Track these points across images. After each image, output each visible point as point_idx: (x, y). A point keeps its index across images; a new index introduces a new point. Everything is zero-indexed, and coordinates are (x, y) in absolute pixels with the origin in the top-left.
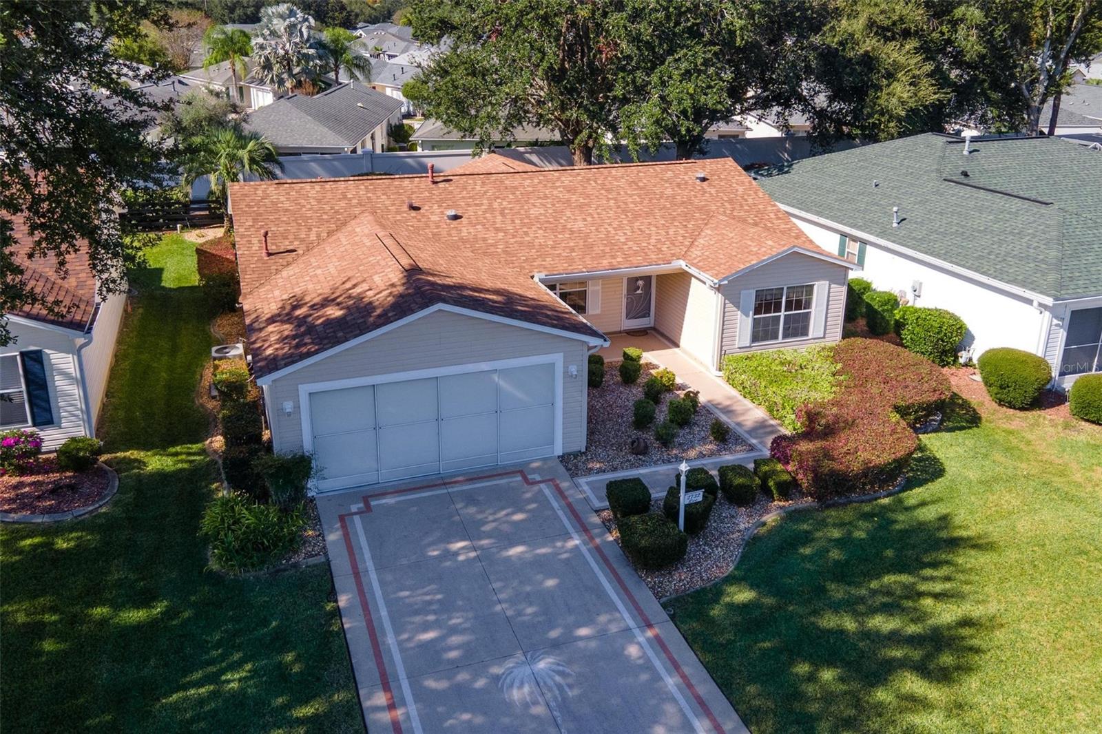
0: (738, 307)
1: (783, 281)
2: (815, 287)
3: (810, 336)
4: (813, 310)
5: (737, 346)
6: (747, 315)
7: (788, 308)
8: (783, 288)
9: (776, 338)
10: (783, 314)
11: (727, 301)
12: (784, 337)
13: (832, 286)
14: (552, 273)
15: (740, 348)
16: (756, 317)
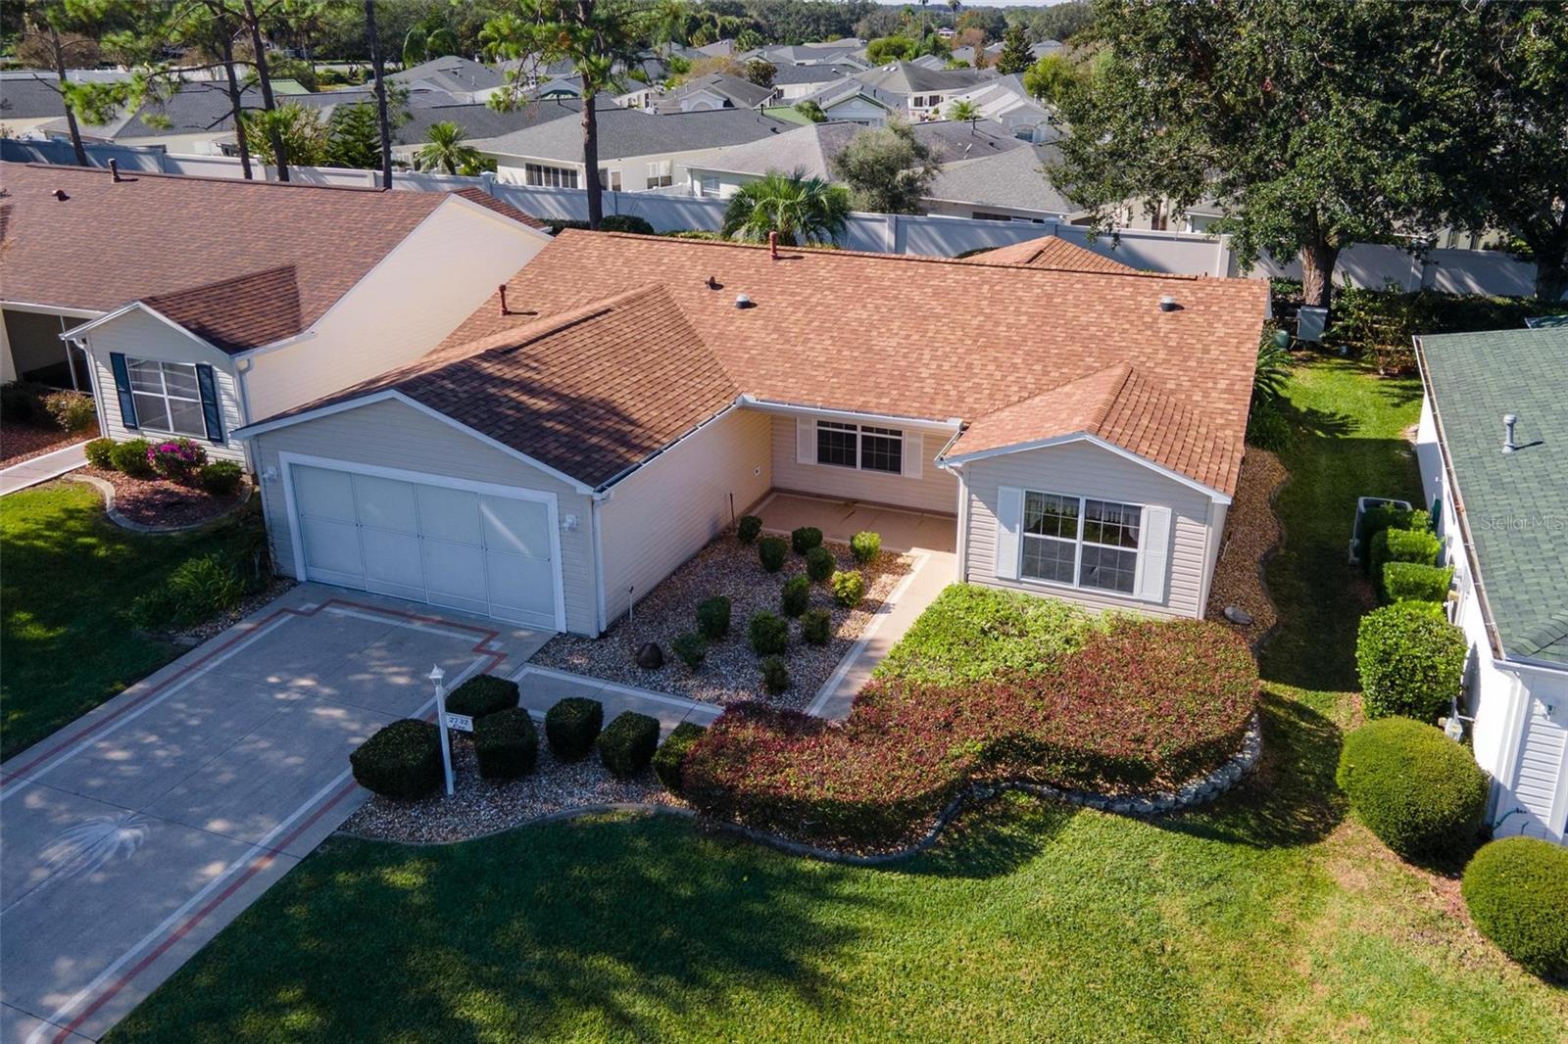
0: (994, 511)
1: (1083, 487)
2: (1143, 511)
3: (1136, 595)
4: (1140, 551)
5: (993, 574)
6: (1012, 529)
7: (1091, 533)
8: (1078, 500)
9: (1070, 580)
10: (1079, 542)
11: (974, 497)
12: (1082, 583)
13: (1180, 519)
15: (1001, 579)
16: (1027, 534)
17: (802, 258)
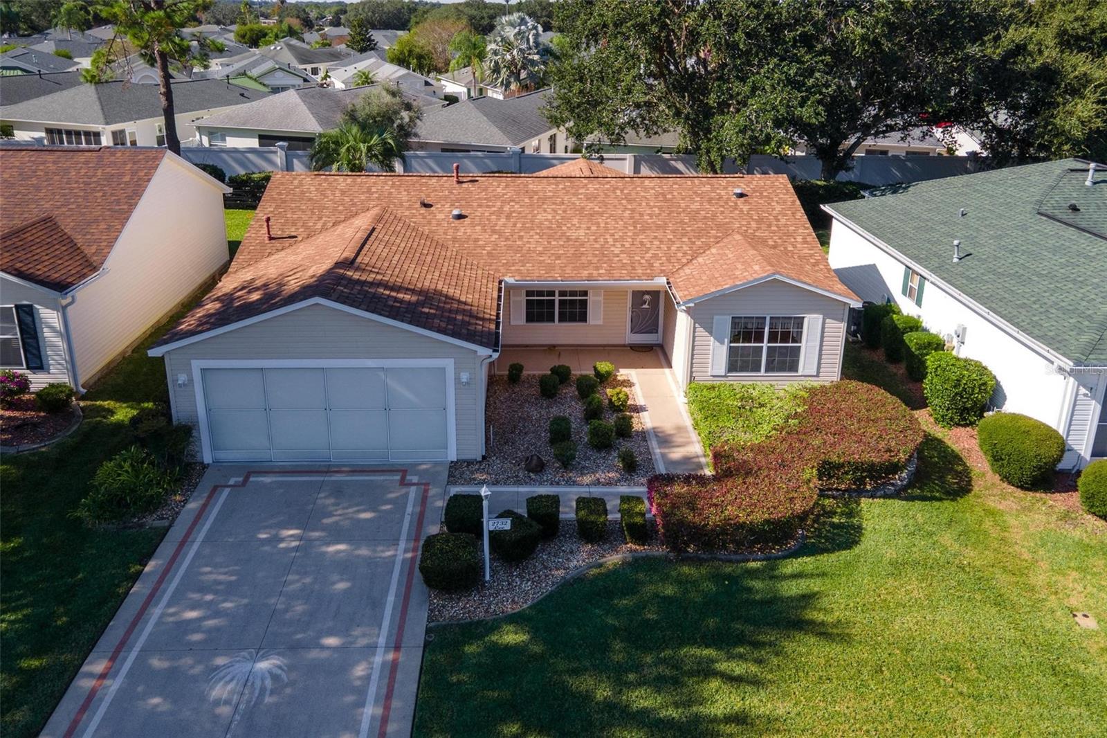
0: (711, 333)
1: (768, 309)
2: (806, 320)
3: (800, 373)
4: (803, 345)
5: (709, 374)
6: (722, 343)
7: (773, 338)
8: (765, 318)
9: (759, 370)
10: (765, 345)
11: (697, 325)
12: (766, 371)
13: (828, 321)
14: (524, 278)
15: (714, 376)
16: (732, 345)
17: (477, 181)
